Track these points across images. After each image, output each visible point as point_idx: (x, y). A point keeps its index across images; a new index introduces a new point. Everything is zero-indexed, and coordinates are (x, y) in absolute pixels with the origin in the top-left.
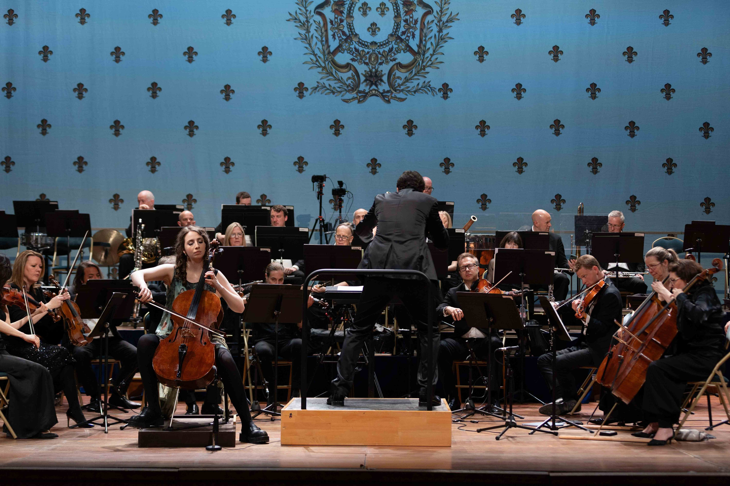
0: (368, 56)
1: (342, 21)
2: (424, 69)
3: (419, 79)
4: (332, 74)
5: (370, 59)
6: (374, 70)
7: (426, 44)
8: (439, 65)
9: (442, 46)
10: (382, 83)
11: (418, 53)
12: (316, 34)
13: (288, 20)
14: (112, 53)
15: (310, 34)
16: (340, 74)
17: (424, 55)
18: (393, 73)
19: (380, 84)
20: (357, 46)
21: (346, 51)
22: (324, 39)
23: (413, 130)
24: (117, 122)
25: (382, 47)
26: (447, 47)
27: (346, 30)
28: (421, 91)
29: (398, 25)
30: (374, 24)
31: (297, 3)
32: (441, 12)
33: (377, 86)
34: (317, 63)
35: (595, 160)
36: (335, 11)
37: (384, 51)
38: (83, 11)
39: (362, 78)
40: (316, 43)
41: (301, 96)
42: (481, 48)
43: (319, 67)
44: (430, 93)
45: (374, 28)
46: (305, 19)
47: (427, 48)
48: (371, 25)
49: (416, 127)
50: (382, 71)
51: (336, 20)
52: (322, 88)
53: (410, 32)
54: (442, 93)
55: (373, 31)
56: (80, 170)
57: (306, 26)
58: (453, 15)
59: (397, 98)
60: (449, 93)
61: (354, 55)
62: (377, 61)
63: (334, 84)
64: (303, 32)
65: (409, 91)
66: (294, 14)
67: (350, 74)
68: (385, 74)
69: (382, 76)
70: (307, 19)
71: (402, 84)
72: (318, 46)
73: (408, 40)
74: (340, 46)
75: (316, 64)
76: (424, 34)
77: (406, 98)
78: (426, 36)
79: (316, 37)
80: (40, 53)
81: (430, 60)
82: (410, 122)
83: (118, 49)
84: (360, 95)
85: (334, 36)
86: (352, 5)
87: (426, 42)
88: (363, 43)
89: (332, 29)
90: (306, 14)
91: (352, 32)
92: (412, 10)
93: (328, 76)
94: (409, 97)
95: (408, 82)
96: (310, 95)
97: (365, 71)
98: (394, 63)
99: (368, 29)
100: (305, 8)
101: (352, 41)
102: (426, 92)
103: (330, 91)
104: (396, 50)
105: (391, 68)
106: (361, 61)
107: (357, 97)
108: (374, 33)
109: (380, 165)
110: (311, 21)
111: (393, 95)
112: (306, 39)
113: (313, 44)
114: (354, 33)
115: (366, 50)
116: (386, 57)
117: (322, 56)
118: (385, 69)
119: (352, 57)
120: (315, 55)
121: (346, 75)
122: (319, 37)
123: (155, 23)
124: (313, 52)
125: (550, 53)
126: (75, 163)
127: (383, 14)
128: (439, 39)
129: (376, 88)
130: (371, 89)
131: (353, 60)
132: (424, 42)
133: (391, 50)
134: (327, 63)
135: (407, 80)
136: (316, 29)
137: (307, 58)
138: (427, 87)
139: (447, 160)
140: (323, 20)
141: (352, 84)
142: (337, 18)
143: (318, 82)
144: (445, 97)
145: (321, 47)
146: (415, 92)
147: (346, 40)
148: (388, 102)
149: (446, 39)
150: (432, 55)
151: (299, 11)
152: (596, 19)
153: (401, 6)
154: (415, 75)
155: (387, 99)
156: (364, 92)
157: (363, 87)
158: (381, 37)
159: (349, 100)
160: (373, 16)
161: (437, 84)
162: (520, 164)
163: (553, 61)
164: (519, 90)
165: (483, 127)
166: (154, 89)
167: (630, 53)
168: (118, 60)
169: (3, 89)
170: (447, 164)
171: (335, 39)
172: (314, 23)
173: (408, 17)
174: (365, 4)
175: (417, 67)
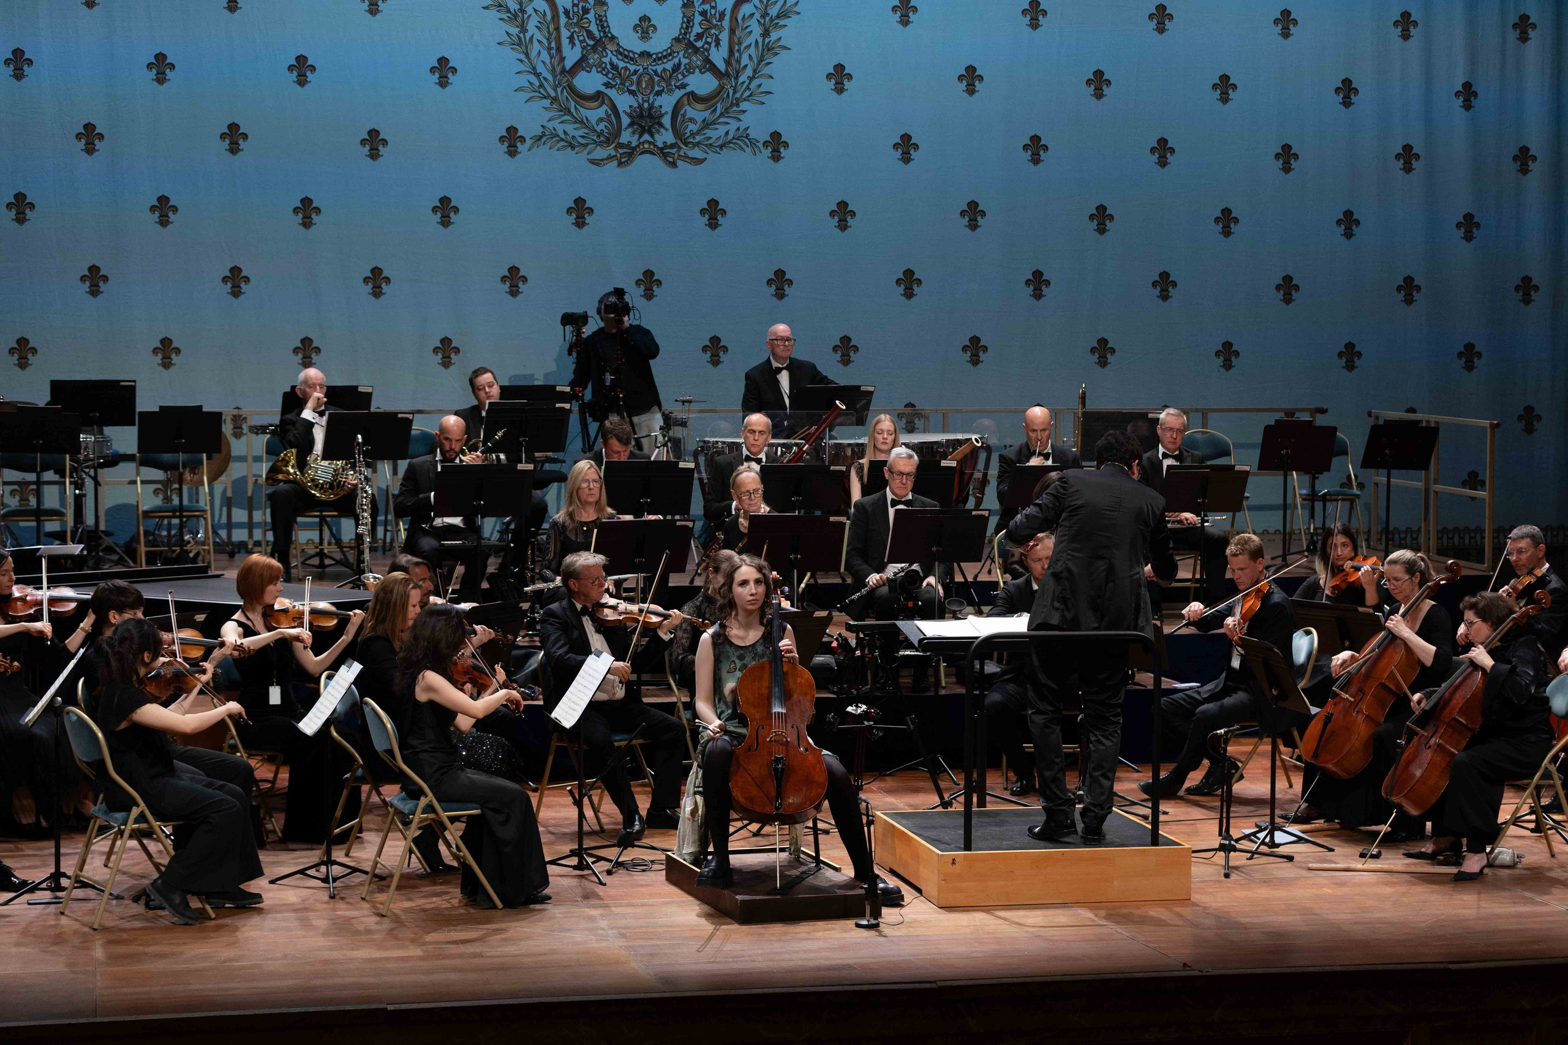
0: (634, 78)
1: (586, 11)
2: (738, 105)
3: (727, 123)
4: (569, 111)
5: (639, 83)
6: (646, 105)
7: (740, 58)
8: (764, 98)
9: (770, 63)
10: (662, 130)
11: (727, 75)
12: (538, 36)
14: (150, 66)
15: (528, 36)
16: (584, 112)
17: (737, 78)
18: (682, 112)
19: (658, 132)
20: (615, 60)
21: (594, 69)
22: (553, 45)
23: (719, 217)
24: (163, 200)
25: (660, 62)
26: (778, 64)
27: (593, 28)
28: (731, 145)
29: (688, 22)
30: (645, 19)
33: (652, 135)
34: (542, 90)
35: (1038, 274)
37: (664, 70)
39: (626, 121)
40: (539, 52)
41: (512, 152)
42: (839, 68)
43: (545, 98)
44: (748, 150)
45: (645, 26)
46: (517, 7)
47: (742, 66)
48: (640, 19)
49: (723, 212)
50: (661, 107)
51: (576, 9)
52: (552, 138)
53: (711, 36)
54: (770, 150)
55: (643, 33)
56: (94, 292)
57: (519, 20)
58: (788, 5)
59: (688, 157)
60: (782, 150)
61: (610, 75)
62: (653, 88)
63: (570, 128)
64: (514, 31)
65: (711, 145)
67: (602, 112)
68: (666, 113)
69: (662, 116)
70: (521, 6)
71: (698, 133)
72: (543, 59)
73: (708, 51)
74: (583, 58)
75: (540, 93)
76: (736, 40)
77: (706, 159)
78: (740, 44)
79: (539, 41)
81: (748, 88)
82: (713, 203)
83: (160, 57)
84: (621, 151)
85: (571, 39)
87: (741, 55)
88: (626, 53)
89: (567, 26)
91: (604, 32)
93: (563, 115)
94: (711, 156)
95: (708, 128)
96: (529, 150)
97: (630, 107)
98: (683, 92)
99: (636, 26)
101: (605, 49)
102: (742, 149)
103: (565, 144)
104: (686, 68)
105: (678, 102)
106: (623, 88)
107: (616, 156)
108: (645, 36)
109: (659, 283)
110: (529, 10)
111: (682, 153)
112: (519, 45)
113: (533, 54)
114: (609, 35)
115: (632, 68)
116: (671, 79)
117: (550, 77)
118: (666, 103)
119: (605, 80)
120: (538, 75)
121: (595, 114)
122: (545, 41)
123: (232, 7)
124: (534, 68)
125: (960, 78)
126: (83, 279)
128: (763, 50)
129: (650, 139)
130: (641, 140)
131: (607, 85)
132: (737, 54)
133: (676, 68)
134: (559, 90)
135: (707, 125)
136: (539, 25)
137: (524, 80)
138: (743, 139)
139: (780, 273)
140: (551, 9)
141: (606, 131)
142: (577, 5)
143: (543, 126)
144: (776, 157)
145: (548, 61)
146: (721, 147)
147: (594, 48)
148: (674, 165)
149: (777, 50)
150: (751, 79)
152: (1040, 18)
154: (722, 115)
155: (671, 160)
156: (628, 146)
157: (626, 137)
158: (659, 42)
159: (602, 160)
160: (644, 3)
161: (761, 134)
162: (909, 282)
163: (965, 94)
164: (906, 146)
165: (843, 213)
166: (234, 136)
167: (1098, 82)
168: (161, 79)
170: (780, 281)
171: (573, 45)
172: (534, 14)
173: (707, 7)
175: (724, 101)
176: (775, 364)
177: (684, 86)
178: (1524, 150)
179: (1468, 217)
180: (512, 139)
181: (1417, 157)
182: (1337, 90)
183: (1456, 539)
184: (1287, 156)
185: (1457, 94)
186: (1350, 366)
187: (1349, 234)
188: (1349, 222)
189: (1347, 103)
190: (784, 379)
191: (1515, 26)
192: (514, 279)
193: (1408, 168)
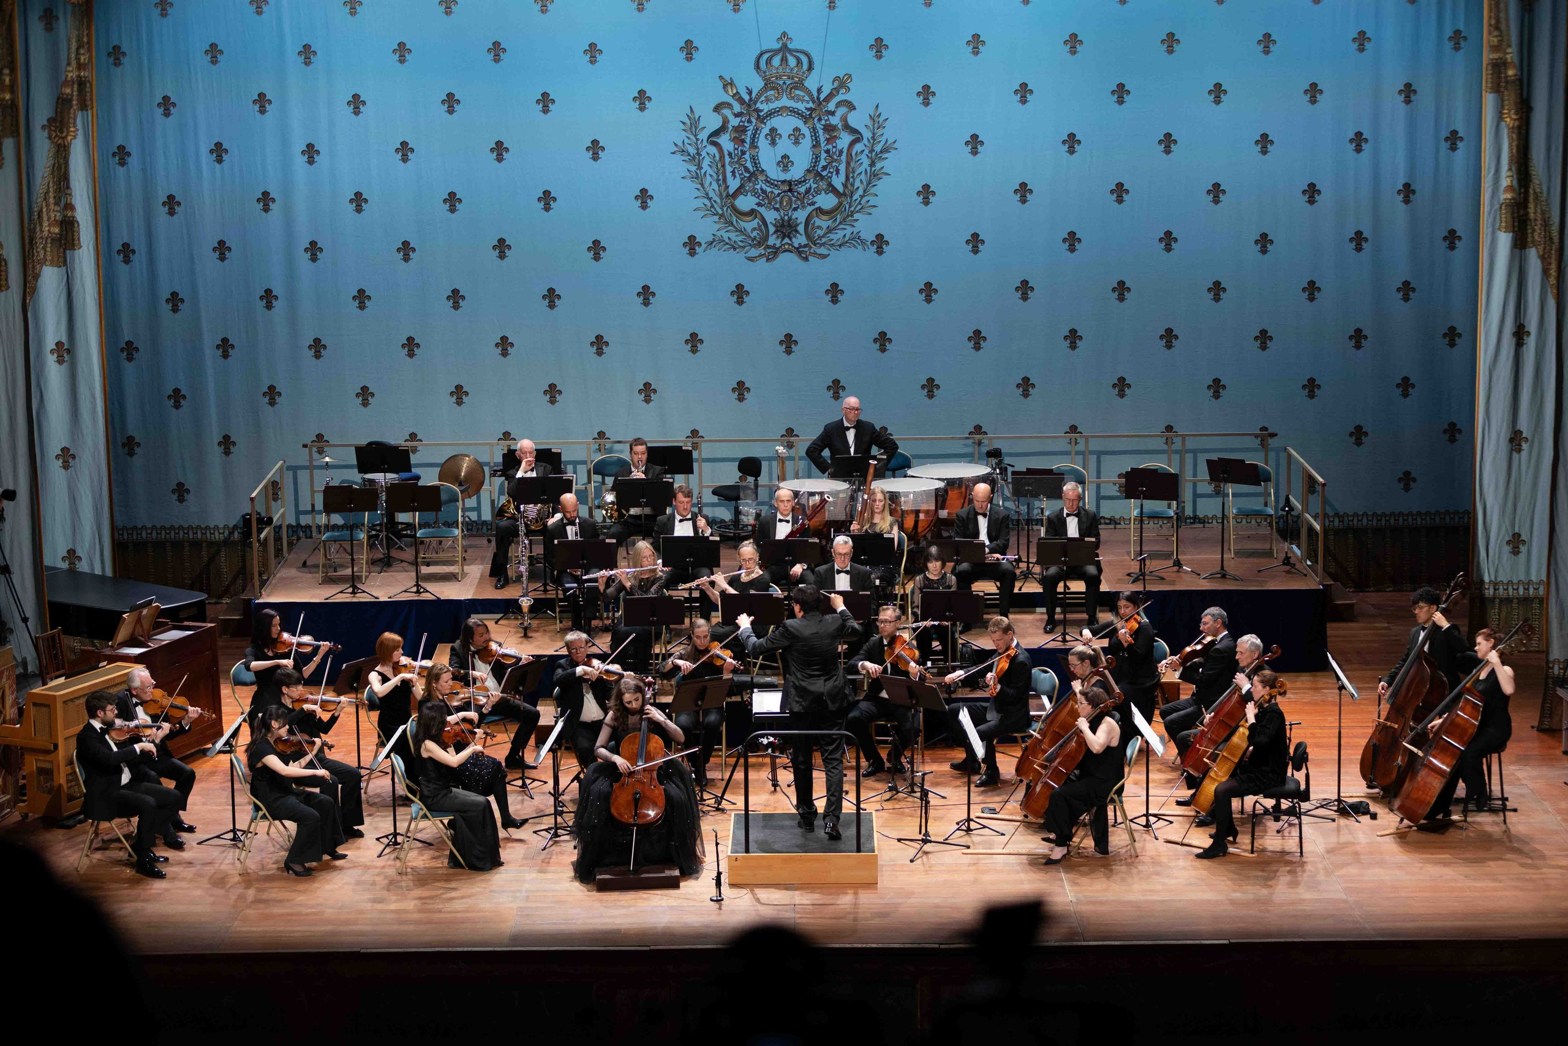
0: (778, 199)
1: (743, 153)
2: (852, 216)
3: (845, 229)
4: (732, 223)
5: (781, 203)
7: (854, 182)
8: (872, 210)
9: (875, 185)
10: (798, 235)
11: (844, 194)
12: (710, 171)
13: (673, 153)
14: (445, 201)
15: (703, 171)
16: (743, 224)
17: (851, 197)
18: (812, 222)
19: (795, 236)
20: (764, 187)
21: (749, 193)
22: (721, 177)
23: (839, 296)
24: (455, 292)
25: (796, 187)
26: (882, 186)
27: (749, 165)
28: (848, 244)
29: (817, 158)
30: (785, 157)
31: (684, 130)
32: (874, 140)
33: (790, 239)
34: (713, 210)
35: (1073, 332)
36: (733, 140)
37: (800, 192)
38: (404, 144)
39: (772, 229)
40: (711, 183)
41: (692, 253)
42: (926, 187)
43: (715, 214)
44: (860, 247)
45: (785, 162)
46: (695, 152)
47: (855, 187)
48: (782, 157)
49: (842, 292)
50: (797, 219)
51: (736, 152)
52: (720, 243)
53: (833, 167)
54: (875, 246)
56: (411, 354)
57: (697, 161)
58: (889, 143)
59: (817, 254)
60: (884, 246)
61: (761, 198)
62: (791, 206)
63: (733, 236)
64: (693, 168)
65: (833, 244)
66: (680, 144)
67: (755, 223)
68: (801, 223)
69: (797, 225)
70: (698, 151)
71: (823, 236)
72: (713, 188)
73: (831, 178)
74: (742, 186)
75: (711, 211)
76: (851, 169)
77: (829, 254)
78: (854, 172)
79: (711, 175)
80: (351, 201)
81: (860, 203)
82: (835, 286)
83: (452, 195)
84: (769, 251)
85: (733, 172)
86: (756, 132)
87: (854, 180)
88: (772, 181)
89: (731, 164)
90: (696, 144)
91: (757, 167)
92: (835, 137)
93: (727, 227)
94: (833, 252)
95: (831, 233)
96: (704, 252)
97: (775, 219)
98: (813, 207)
99: (779, 162)
100: (696, 136)
101: (757, 179)
102: (855, 246)
103: (730, 246)
104: (814, 191)
105: (809, 215)
106: (770, 206)
107: (765, 254)
108: (786, 169)
109: (796, 342)
110: (704, 154)
111: (812, 251)
112: (697, 178)
113: (706, 185)
114: (760, 169)
115: (776, 192)
116: (804, 199)
117: (718, 200)
118: (801, 216)
119: (757, 201)
120: (710, 199)
121: (750, 225)
122: (715, 175)
123: (500, 159)
124: (707, 194)
125: (1016, 191)
126: (403, 346)
127: (797, 142)
128: (871, 176)
129: (789, 242)
130: (783, 243)
131: (759, 204)
132: (851, 180)
133: (808, 191)
135: (830, 230)
136: (710, 164)
138: (856, 240)
139: (883, 334)
140: (719, 152)
141: (758, 237)
142: (737, 149)
143: (714, 235)
144: (880, 252)
145: (717, 188)
146: (840, 246)
147: (749, 179)
148: (806, 259)
149: (880, 176)
150: (862, 197)
151: (687, 141)
152: (1076, 146)
153: (821, 132)
154: (840, 223)
155: (804, 256)
156: (774, 246)
157: (772, 240)
158: (796, 172)
159: (755, 257)
160: (785, 146)
161: (869, 236)
162: (977, 338)
163: (1020, 203)
164: (975, 242)
165: (928, 291)
166: (502, 247)
167: (1120, 191)
168: (453, 209)
169: (306, 250)
170: (883, 340)
171: (735, 177)
172: (707, 156)
173: (830, 147)
174: (773, 130)
175: (842, 213)
176: (846, 424)
177: (813, 204)
178: (1452, 232)
179: (1406, 284)
180: (692, 244)
181: (1366, 240)
182: (1304, 192)
183: (1392, 521)
184: (1264, 242)
185: (1399, 192)
186: (1312, 395)
187: (1312, 298)
188: (1312, 289)
189: (1312, 201)
190: (851, 435)
191: (1447, 139)
192: (694, 341)
193: (1359, 249)
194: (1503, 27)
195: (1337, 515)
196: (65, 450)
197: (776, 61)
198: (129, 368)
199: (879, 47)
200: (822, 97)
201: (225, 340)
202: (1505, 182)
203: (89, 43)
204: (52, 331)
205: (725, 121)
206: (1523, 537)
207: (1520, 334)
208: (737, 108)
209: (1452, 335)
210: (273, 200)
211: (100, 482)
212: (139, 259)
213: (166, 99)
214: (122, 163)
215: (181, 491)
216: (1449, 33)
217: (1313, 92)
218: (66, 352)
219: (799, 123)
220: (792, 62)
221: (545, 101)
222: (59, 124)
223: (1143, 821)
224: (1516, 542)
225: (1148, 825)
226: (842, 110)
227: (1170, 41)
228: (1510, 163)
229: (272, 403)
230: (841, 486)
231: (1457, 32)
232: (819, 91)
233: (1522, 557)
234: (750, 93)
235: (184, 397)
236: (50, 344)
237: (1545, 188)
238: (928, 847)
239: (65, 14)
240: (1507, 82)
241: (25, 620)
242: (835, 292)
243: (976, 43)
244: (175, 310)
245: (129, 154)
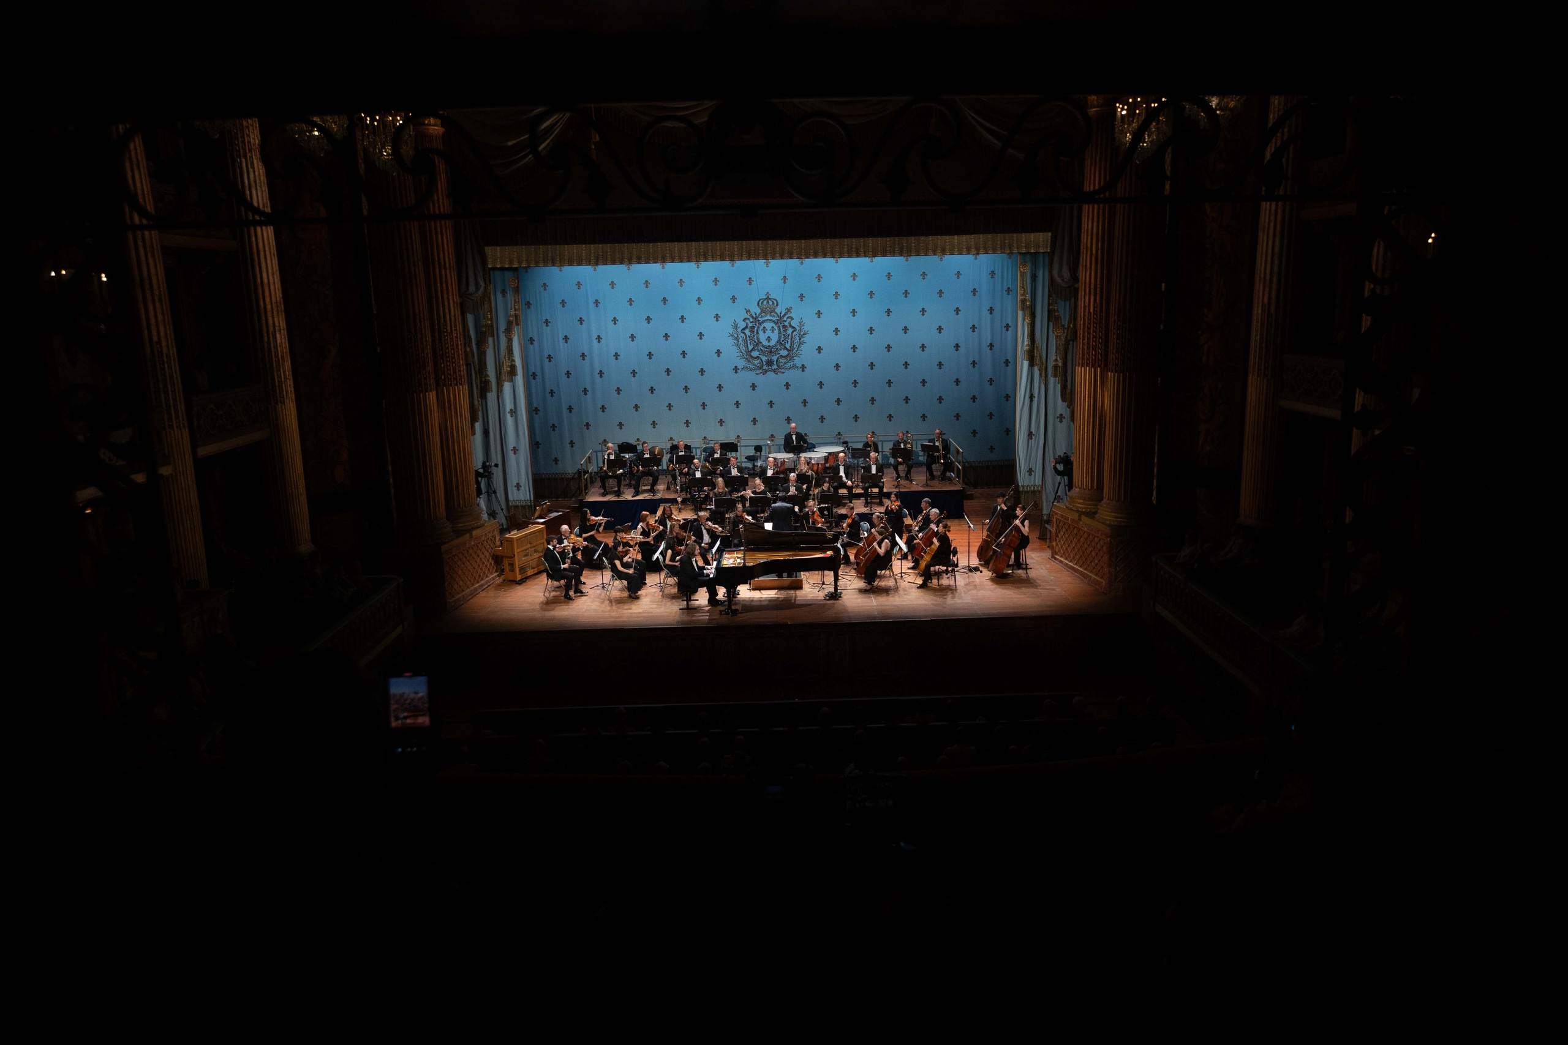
0: (767, 352)
1: (754, 336)
2: (793, 358)
3: (791, 363)
4: (750, 361)
5: (768, 354)
6: (770, 359)
8: (800, 356)
9: (801, 347)
11: (790, 350)
12: (742, 343)
14: (647, 355)
15: (739, 343)
16: (754, 362)
17: (793, 351)
18: (779, 360)
19: (773, 366)
20: (761, 348)
21: (756, 351)
22: (746, 345)
23: (789, 387)
24: (652, 388)
25: (773, 348)
26: (803, 347)
27: (756, 340)
28: (792, 368)
29: (780, 337)
30: (769, 337)
31: (732, 328)
32: (801, 331)
34: (743, 357)
35: (873, 398)
36: (750, 331)
37: (774, 350)
38: (632, 335)
39: (764, 363)
41: (736, 372)
42: (819, 347)
44: (796, 369)
45: (769, 339)
46: (737, 336)
47: (794, 348)
49: (790, 385)
50: (773, 359)
52: (746, 368)
53: (786, 341)
54: (802, 369)
56: (637, 410)
57: (737, 339)
58: (806, 332)
59: (781, 372)
60: (805, 369)
61: (760, 352)
62: (771, 355)
63: (751, 366)
64: (736, 342)
65: (786, 368)
66: (731, 333)
67: (759, 361)
69: (774, 362)
71: (783, 365)
72: (743, 349)
73: (785, 344)
74: (753, 348)
78: (793, 342)
80: (614, 356)
81: (796, 353)
82: (787, 383)
83: (650, 353)
84: (764, 371)
85: (750, 343)
86: (758, 328)
88: (764, 346)
89: (749, 340)
90: (737, 333)
92: (787, 330)
93: (748, 363)
94: (786, 371)
96: (740, 372)
97: (766, 360)
99: (766, 340)
100: (737, 330)
101: (759, 345)
102: (794, 369)
103: (749, 370)
104: (779, 349)
105: (778, 358)
106: (763, 355)
107: (762, 372)
108: (769, 341)
109: (774, 403)
111: (779, 371)
112: (737, 346)
113: (741, 348)
114: (760, 342)
115: (766, 350)
116: (776, 352)
117: (745, 353)
118: (775, 358)
120: (742, 353)
121: (757, 362)
122: (744, 344)
123: (667, 340)
124: (741, 351)
125: (851, 348)
126: (634, 407)
127: (773, 332)
128: (799, 344)
129: (771, 368)
130: (769, 368)
131: (760, 354)
132: (793, 345)
133: (777, 349)
134: (748, 356)
135: (785, 363)
136: (742, 340)
137: (738, 354)
138: (795, 366)
139: (805, 400)
140: (745, 336)
141: (760, 366)
142: (751, 335)
143: (744, 366)
144: (803, 371)
145: (745, 349)
146: (789, 369)
148: (777, 374)
149: (803, 343)
150: (797, 351)
151: (733, 332)
152: (873, 332)
153: (781, 328)
154: (789, 361)
155: (776, 372)
156: (765, 369)
157: (765, 367)
158: (773, 343)
159: (759, 373)
160: (769, 333)
162: (838, 401)
163: (853, 353)
164: (837, 366)
165: (821, 384)
166: (668, 371)
167: (889, 347)
168: (650, 358)
169: (598, 374)
170: (805, 402)
171: (751, 345)
172: (741, 337)
173: (785, 333)
174: (764, 327)
175: (789, 357)
176: (792, 433)
177: (779, 354)
178: (1007, 360)
179: (991, 379)
180: (736, 369)
181: (976, 363)
182: (954, 347)
183: (987, 464)
184: (940, 365)
185: (988, 346)
186: (958, 419)
187: (957, 385)
188: (957, 382)
189: (957, 350)
190: (794, 437)
191: (1005, 327)
192: (737, 404)
193: (974, 367)
194: (1025, 287)
195: (967, 462)
196: (514, 448)
197: (765, 303)
198: (536, 417)
199: (802, 297)
200: (782, 315)
201: (570, 406)
202: (1026, 343)
203: (518, 301)
204: (509, 405)
205: (747, 324)
206: (1033, 469)
207: (1032, 397)
208: (751, 320)
209: (1007, 397)
210: (586, 356)
211: (527, 458)
212: (539, 378)
213: (547, 320)
214: (532, 344)
215: (556, 460)
216: (1005, 289)
217: (957, 310)
218: (513, 412)
219: (774, 325)
220: (771, 303)
221: (682, 318)
222: (508, 331)
223: (900, 575)
224: (1030, 471)
225: (902, 577)
226: (789, 320)
227: (906, 293)
228: (1028, 335)
229: (588, 428)
230: (791, 455)
231: (1009, 288)
232: (781, 313)
233: (1033, 476)
234: (756, 314)
235: (556, 427)
236: (508, 410)
237: (1040, 345)
238: (824, 586)
239: (509, 290)
240: (1027, 307)
241: (502, 510)
242: (787, 385)
243: (836, 295)
244: (552, 396)
245: (534, 340)
